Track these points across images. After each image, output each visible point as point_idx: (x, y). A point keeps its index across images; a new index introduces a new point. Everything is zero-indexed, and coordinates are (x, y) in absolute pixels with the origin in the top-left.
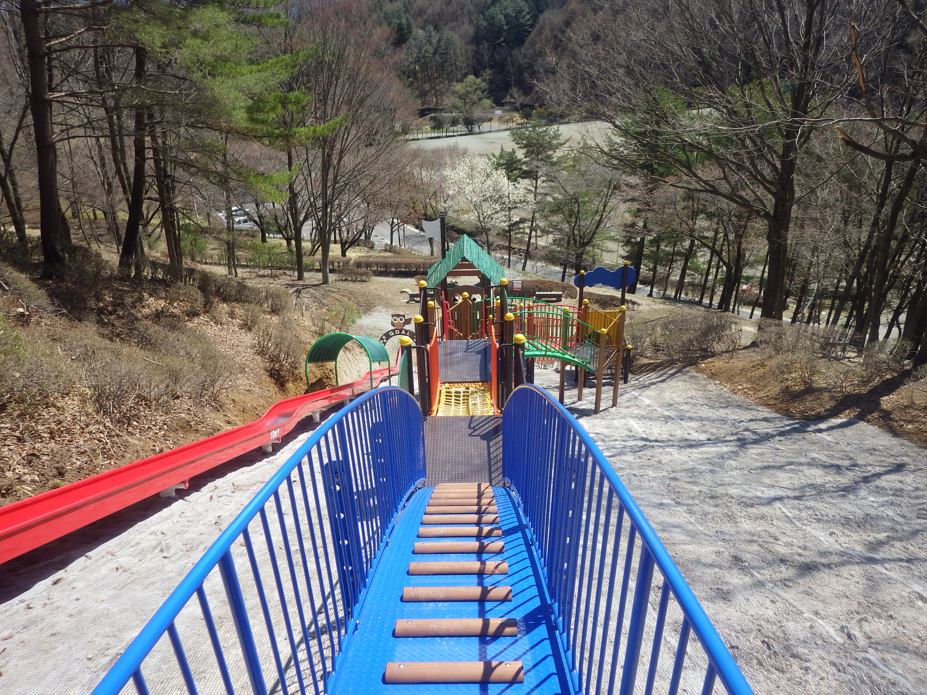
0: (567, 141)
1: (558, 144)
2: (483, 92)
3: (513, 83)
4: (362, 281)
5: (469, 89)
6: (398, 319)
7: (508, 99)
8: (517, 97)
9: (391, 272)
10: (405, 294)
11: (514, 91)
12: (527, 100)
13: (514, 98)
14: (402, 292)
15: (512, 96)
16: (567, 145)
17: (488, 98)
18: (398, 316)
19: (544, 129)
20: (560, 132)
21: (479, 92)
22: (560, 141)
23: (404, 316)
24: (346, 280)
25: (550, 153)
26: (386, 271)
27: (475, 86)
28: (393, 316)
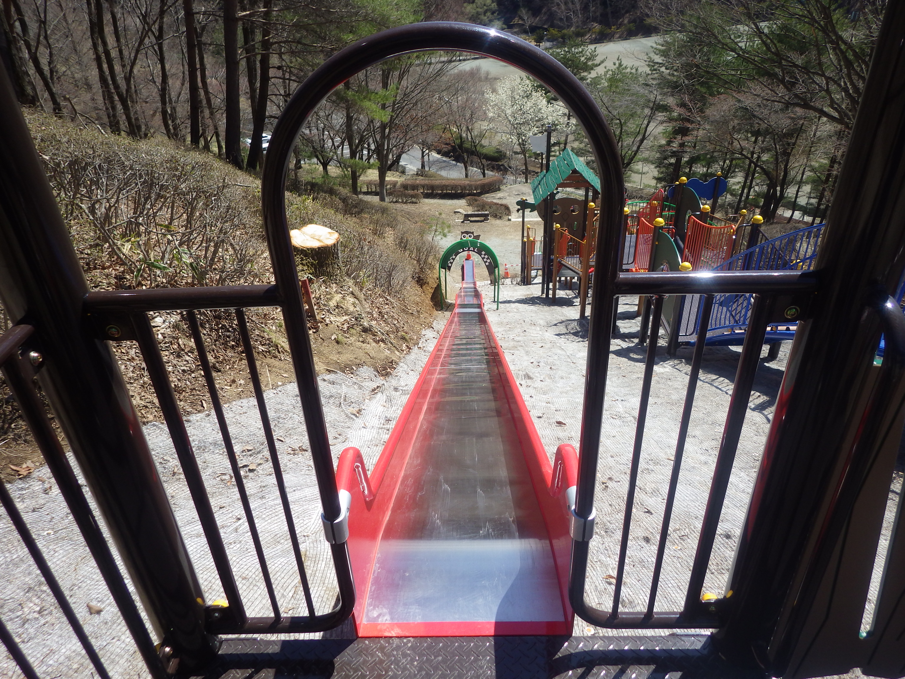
0: (602, 62)
1: (593, 64)
2: (493, 13)
3: (521, 4)
4: (413, 203)
5: (479, 10)
6: (467, 236)
7: (516, 21)
8: (526, 18)
9: (437, 194)
10: (458, 215)
11: (523, 12)
12: (536, 21)
13: (524, 20)
14: (455, 212)
15: (521, 18)
16: (602, 65)
17: (499, 19)
18: (467, 233)
19: (580, 50)
20: (596, 53)
21: (489, 14)
22: (596, 62)
23: (473, 233)
24: (397, 202)
25: (585, 74)
26: (432, 193)
27: (485, 7)
28: (462, 233)
